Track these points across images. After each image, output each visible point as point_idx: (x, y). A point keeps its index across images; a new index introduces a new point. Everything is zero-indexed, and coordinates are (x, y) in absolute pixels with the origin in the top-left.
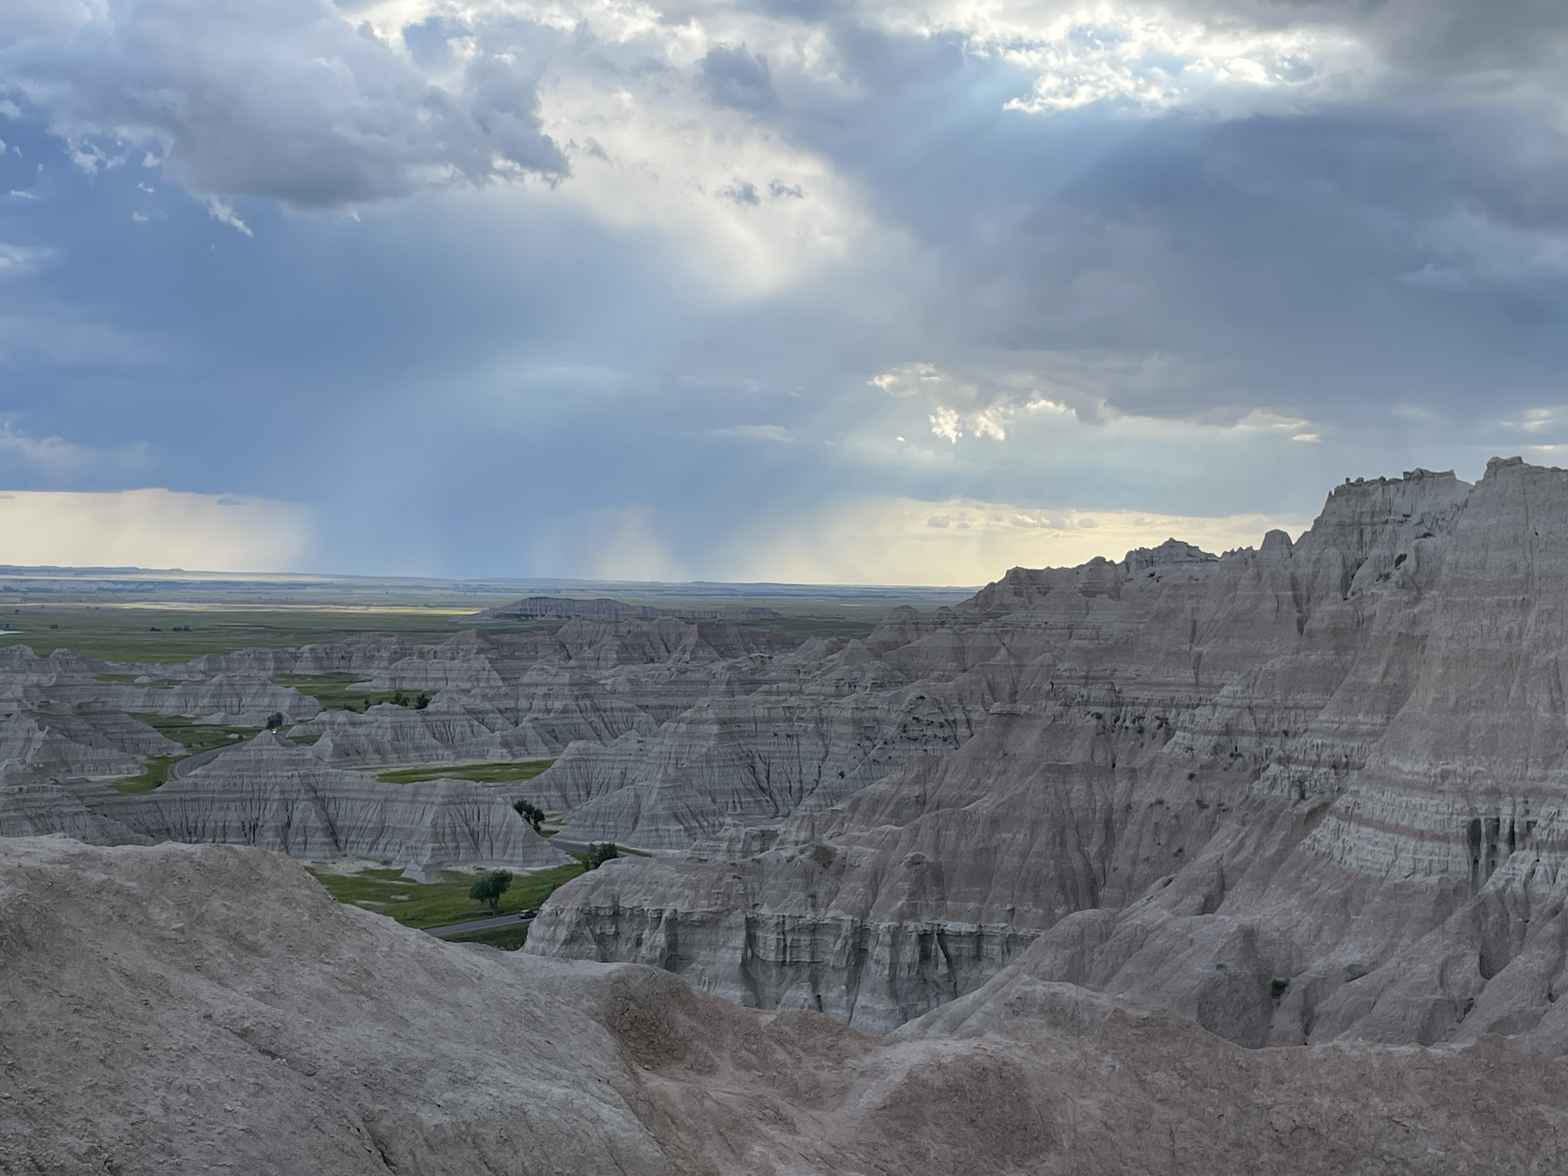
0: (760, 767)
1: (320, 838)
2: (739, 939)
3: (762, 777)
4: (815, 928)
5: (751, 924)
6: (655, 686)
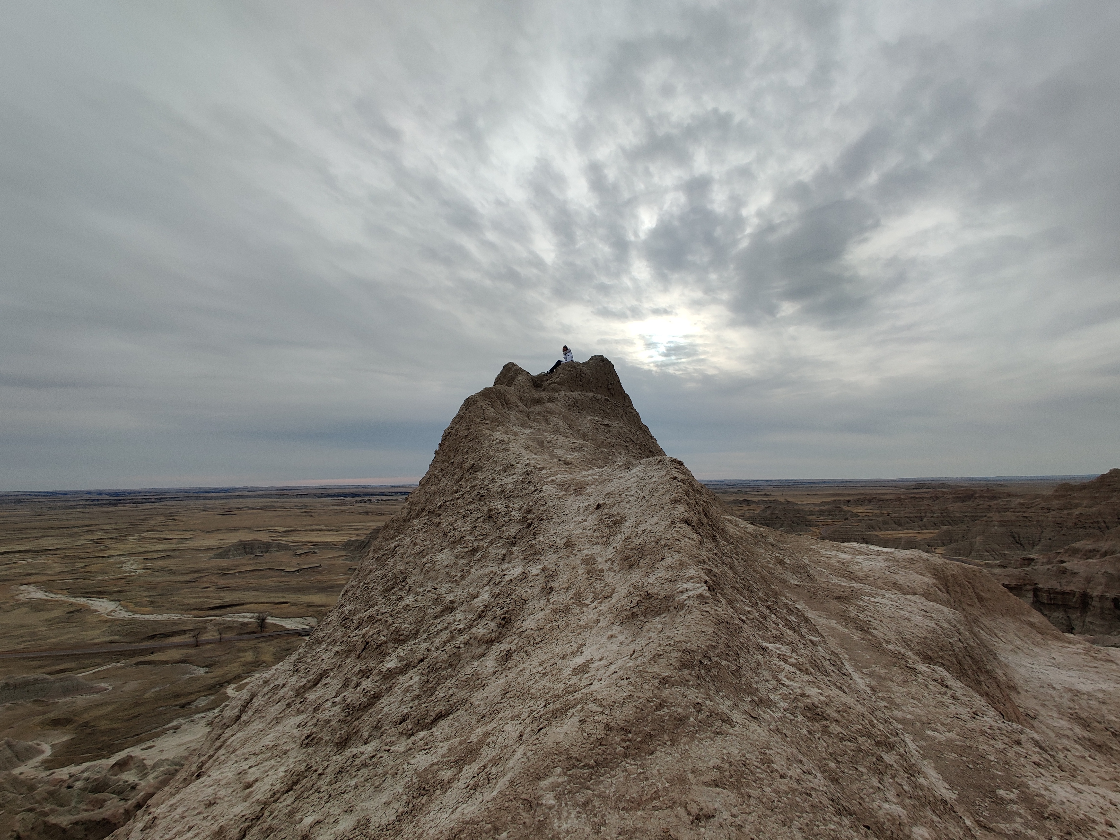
0: (1016, 536)
3: (1017, 539)
4: (1063, 593)
5: (1036, 590)
6: (969, 510)
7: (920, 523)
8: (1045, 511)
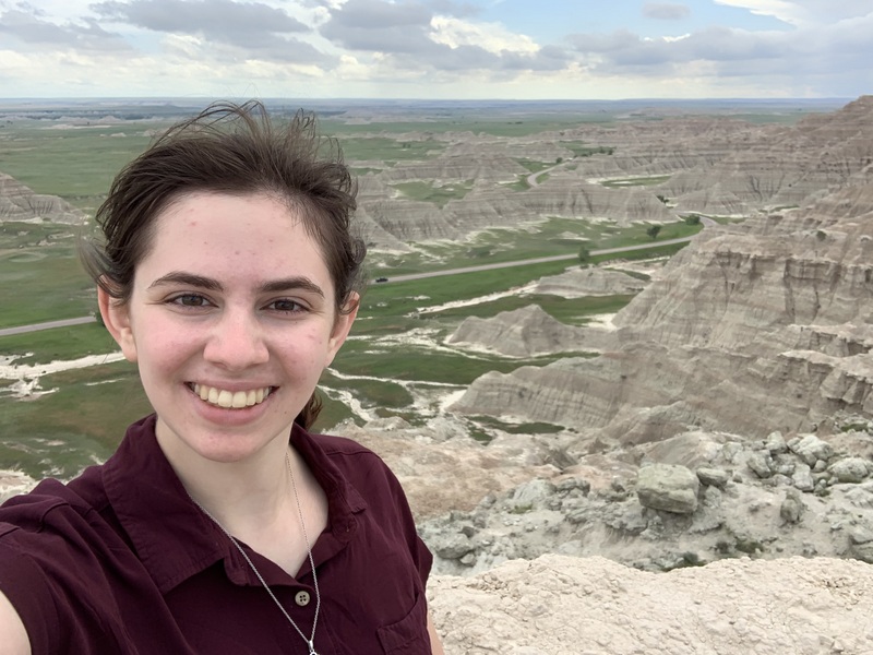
1: (586, 209)
2: (782, 268)
4: (818, 265)
5: (789, 262)
6: (705, 146)
7: (649, 165)
8: (789, 148)
